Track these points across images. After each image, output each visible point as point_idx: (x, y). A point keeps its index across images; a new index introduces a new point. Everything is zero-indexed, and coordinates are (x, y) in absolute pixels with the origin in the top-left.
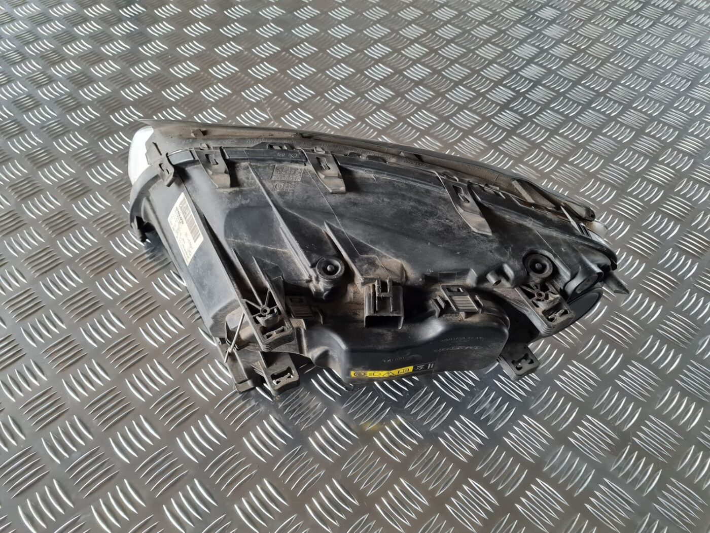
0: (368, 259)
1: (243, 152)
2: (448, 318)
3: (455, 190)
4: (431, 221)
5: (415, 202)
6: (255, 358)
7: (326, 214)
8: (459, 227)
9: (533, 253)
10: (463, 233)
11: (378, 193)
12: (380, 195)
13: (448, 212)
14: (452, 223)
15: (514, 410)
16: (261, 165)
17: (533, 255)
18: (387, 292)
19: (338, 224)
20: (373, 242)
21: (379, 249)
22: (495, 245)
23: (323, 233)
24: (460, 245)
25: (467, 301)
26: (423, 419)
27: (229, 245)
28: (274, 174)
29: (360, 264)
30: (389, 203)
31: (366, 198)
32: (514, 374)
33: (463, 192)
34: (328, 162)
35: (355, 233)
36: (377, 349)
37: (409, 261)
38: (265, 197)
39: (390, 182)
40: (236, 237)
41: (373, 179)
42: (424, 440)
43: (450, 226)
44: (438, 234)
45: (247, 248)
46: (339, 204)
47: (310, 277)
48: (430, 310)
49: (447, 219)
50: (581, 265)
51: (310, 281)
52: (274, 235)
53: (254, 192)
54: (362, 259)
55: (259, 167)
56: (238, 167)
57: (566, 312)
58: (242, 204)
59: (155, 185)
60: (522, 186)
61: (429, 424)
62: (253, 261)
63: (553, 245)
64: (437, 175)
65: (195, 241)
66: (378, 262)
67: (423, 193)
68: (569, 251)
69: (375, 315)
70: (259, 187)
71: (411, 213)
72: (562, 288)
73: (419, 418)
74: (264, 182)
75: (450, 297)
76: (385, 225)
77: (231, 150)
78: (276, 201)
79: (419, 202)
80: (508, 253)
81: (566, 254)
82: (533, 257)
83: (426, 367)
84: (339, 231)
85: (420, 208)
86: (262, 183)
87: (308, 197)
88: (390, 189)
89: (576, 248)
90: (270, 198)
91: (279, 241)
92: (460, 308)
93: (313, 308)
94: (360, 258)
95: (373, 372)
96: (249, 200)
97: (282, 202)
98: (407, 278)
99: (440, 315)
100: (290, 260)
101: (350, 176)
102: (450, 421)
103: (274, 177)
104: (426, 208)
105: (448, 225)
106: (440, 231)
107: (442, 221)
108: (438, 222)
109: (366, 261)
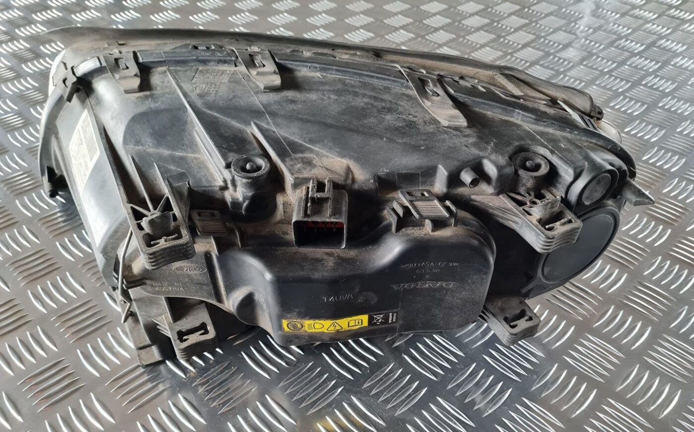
0: (303, 158)
1: (161, 53)
2: (409, 232)
3: (421, 84)
4: (388, 117)
5: (371, 99)
6: (160, 311)
7: (255, 113)
8: (425, 122)
9: (522, 149)
10: (431, 128)
11: (324, 91)
12: (326, 93)
13: (412, 108)
14: (416, 119)
15: (509, 391)
16: (182, 69)
17: (523, 153)
18: (324, 191)
19: (268, 123)
20: (311, 141)
21: (319, 148)
22: (472, 140)
23: (247, 133)
24: (425, 140)
25: (435, 207)
26: (387, 401)
27: (127, 152)
28: (196, 76)
29: (291, 163)
30: (337, 100)
31: (308, 95)
32: (507, 334)
33: (431, 84)
34: (263, 58)
35: (288, 132)
36: (313, 277)
37: (357, 160)
38: (181, 99)
39: (340, 80)
40: (138, 143)
41: (319, 77)
42: (386, 428)
43: (413, 122)
44: (397, 129)
45: (149, 154)
46: (272, 102)
47: (225, 181)
48: (385, 223)
49: (409, 114)
50: (587, 160)
51: (225, 188)
52: (185, 139)
53: (167, 95)
54: (296, 159)
55: (179, 71)
56: (153, 72)
57: (570, 221)
58: (151, 108)
59: (62, 113)
60: (508, 79)
61: (395, 408)
62: (155, 167)
63: (549, 140)
64: (400, 68)
65: (91, 160)
66: (316, 161)
67: (380, 90)
68: (571, 148)
69: (306, 219)
70: (175, 90)
71: (363, 109)
72: (563, 196)
73: (381, 400)
74: (182, 84)
75: (411, 202)
76: (329, 121)
77: (147, 52)
78: (193, 102)
79: (376, 98)
80: (489, 147)
81: (567, 150)
82: (523, 154)
83: (386, 319)
84: (267, 130)
85: (376, 104)
86: (179, 86)
87: (234, 97)
88: (340, 86)
89: (580, 145)
90: (186, 99)
91: (192, 146)
92: (424, 214)
93: (227, 224)
94: (293, 157)
95: (311, 322)
96: (159, 103)
97: (200, 103)
98: (353, 180)
99: (398, 229)
100: (202, 165)
101: (290, 75)
102: (423, 404)
103: (195, 79)
104: (384, 105)
105: (411, 121)
106: (400, 127)
107: (404, 117)
108: (399, 118)
109: (300, 161)
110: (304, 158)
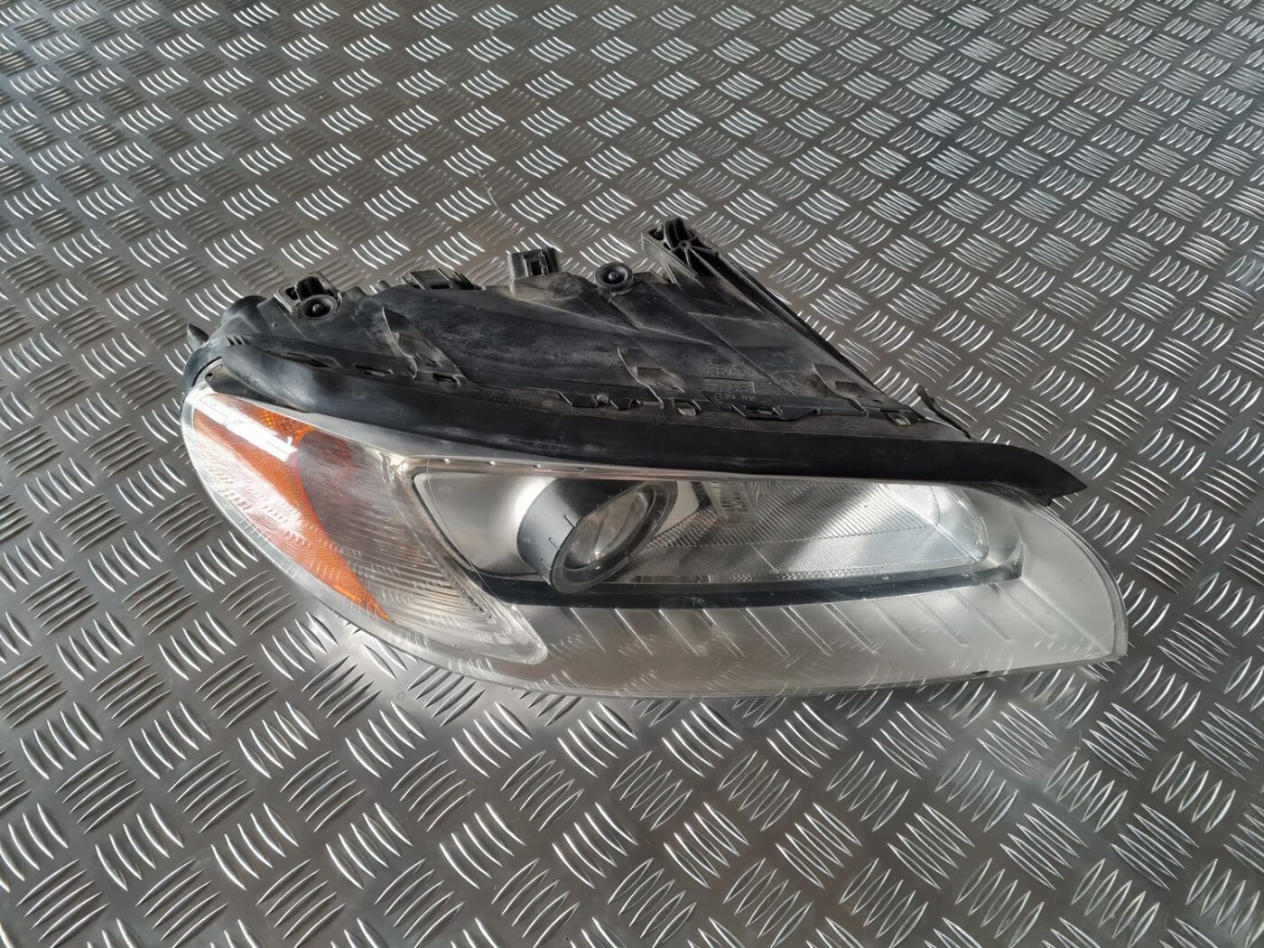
4: (477, 335)
20: (563, 316)
24: (432, 309)
29: (575, 288)
30: (545, 353)
31: (584, 357)
35: (593, 323)
42: (742, 742)
43: (447, 331)
44: (466, 321)
49: (452, 341)
54: (572, 294)
61: (752, 719)
66: (550, 295)
71: (510, 344)
76: (547, 327)
79: (497, 359)
85: (495, 351)
88: (546, 372)
94: (576, 295)
104: (485, 351)
105: (450, 332)
106: (461, 324)
107: (458, 337)
108: (464, 335)
109: (568, 293)
110: (564, 296)
